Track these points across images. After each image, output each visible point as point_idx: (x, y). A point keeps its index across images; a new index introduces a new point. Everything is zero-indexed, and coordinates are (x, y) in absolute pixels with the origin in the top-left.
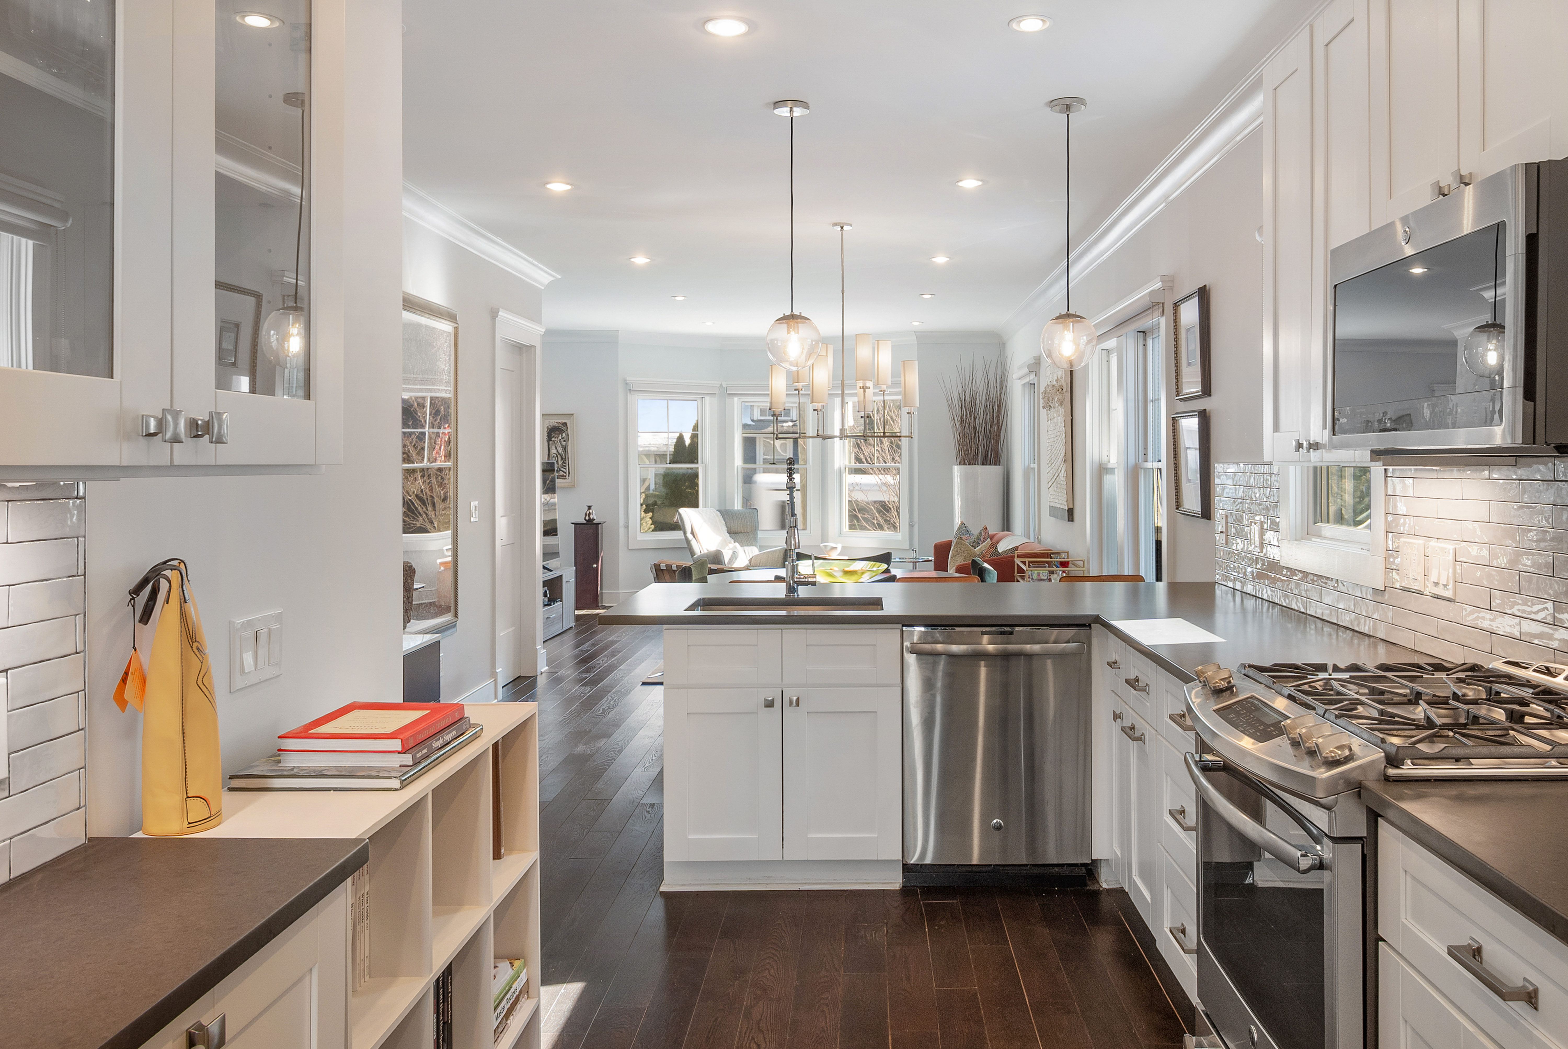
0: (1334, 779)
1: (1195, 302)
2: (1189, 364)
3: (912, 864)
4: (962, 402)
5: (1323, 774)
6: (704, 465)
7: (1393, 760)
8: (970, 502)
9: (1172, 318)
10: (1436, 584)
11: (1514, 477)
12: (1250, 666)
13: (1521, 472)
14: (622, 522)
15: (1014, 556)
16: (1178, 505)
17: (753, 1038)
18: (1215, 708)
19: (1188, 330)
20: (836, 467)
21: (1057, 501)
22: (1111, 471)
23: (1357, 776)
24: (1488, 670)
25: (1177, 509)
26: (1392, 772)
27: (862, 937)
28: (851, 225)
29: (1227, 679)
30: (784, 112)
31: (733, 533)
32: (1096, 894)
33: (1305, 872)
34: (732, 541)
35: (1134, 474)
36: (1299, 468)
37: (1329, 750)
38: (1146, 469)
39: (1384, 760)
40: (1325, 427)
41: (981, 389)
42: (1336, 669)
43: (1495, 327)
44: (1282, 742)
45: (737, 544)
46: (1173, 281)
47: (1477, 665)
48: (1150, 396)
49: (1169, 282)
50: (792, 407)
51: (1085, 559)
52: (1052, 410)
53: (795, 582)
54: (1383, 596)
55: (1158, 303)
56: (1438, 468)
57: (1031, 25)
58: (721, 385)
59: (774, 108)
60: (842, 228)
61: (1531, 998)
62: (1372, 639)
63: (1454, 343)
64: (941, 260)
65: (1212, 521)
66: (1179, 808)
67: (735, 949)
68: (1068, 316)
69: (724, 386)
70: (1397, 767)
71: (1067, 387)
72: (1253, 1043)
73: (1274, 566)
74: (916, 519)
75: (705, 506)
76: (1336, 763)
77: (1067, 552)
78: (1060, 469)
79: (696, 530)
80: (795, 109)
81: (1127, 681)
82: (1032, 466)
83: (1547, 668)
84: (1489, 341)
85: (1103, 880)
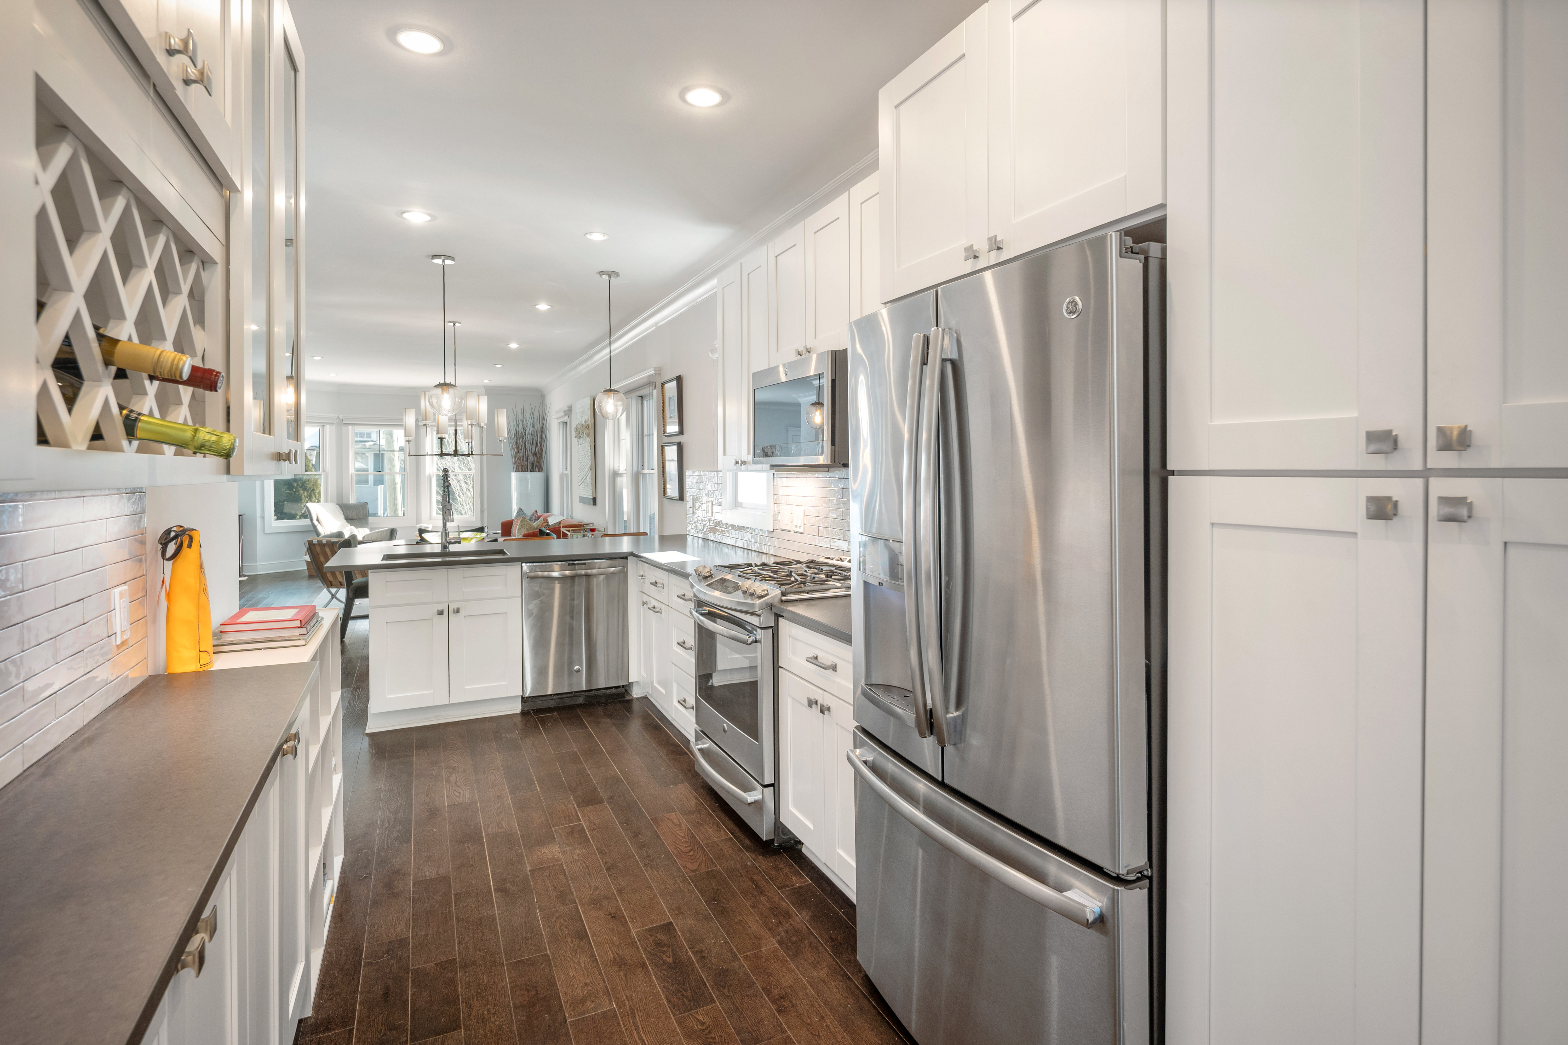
0: (761, 604)
1: (674, 383)
2: (671, 417)
3: (526, 697)
4: (517, 432)
5: (758, 602)
6: (325, 472)
7: (784, 594)
8: (524, 495)
9: (661, 391)
10: (796, 526)
11: (828, 477)
12: (718, 566)
13: (830, 474)
14: (258, 514)
15: (560, 527)
16: (665, 494)
17: (455, 790)
18: (706, 584)
19: (670, 398)
20: (427, 473)
21: (585, 493)
22: (620, 475)
23: (770, 601)
24: (818, 562)
25: (664, 496)
26: (784, 598)
27: (504, 737)
28: (460, 323)
29: (710, 572)
30: (439, 261)
31: (349, 519)
32: (630, 701)
33: (750, 644)
34: (349, 525)
35: (637, 478)
36: (731, 473)
37: (759, 592)
38: (643, 474)
39: (780, 593)
40: (749, 453)
41: (529, 424)
42: (756, 565)
43: (819, 404)
44: (740, 593)
45: (353, 527)
46: (660, 370)
47: (813, 560)
48: (646, 433)
49: (659, 371)
50: (373, 431)
51: (605, 526)
52: (581, 439)
53: (447, 542)
54: (772, 534)
55: (652, 382)
56: (797, 473)
57: (597, 237)
58: (338, 417)
59: (432, 259)
60: (454, 324)
61: (834, 668)
62: (767, 555)
63: (799, 405)
64: (514, 346)
65: (684, 502)
66: (682, 641)
67: (428, 754)
68: (610, 390)
69: (341, 418)
70: (785, 596)
71: (591, 426)
72: (725, 731)
73: (719, 523)
74: (485, 506)
75: (326, 501)
76: (761, 597)
77: (593, 524)
78: (587, 474)
79: (321, 519)
80: (446, 261)
81: (651, 584)
82: (565, 472)
83: (841, 558)
84: (816, 411)
85: (634, 693)
